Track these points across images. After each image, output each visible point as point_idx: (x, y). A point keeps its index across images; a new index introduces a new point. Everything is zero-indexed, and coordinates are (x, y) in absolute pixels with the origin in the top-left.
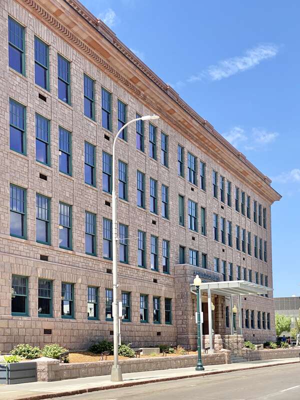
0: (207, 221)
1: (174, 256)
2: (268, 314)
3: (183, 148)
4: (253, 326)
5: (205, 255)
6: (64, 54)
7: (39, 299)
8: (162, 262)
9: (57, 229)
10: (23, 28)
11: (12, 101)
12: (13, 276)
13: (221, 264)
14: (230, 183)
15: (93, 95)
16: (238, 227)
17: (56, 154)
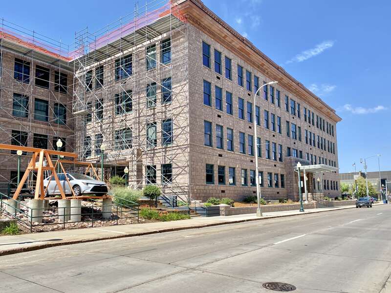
0: (302, 134)
1: (284, 153)
2: (337, 182)
3: (287, 97)
4: (328, 189)
5: (301, 152)
6: (228, 56)
7: (219, 176)
8: (278, 156)
9: (226, 141)
10: (209, 46)
11: (205, 81)
12: (207, 165)
13: (310, 156)
14: (313, 114)
15: (242, 75)
16: (319, 136)
17: (225, 105)
